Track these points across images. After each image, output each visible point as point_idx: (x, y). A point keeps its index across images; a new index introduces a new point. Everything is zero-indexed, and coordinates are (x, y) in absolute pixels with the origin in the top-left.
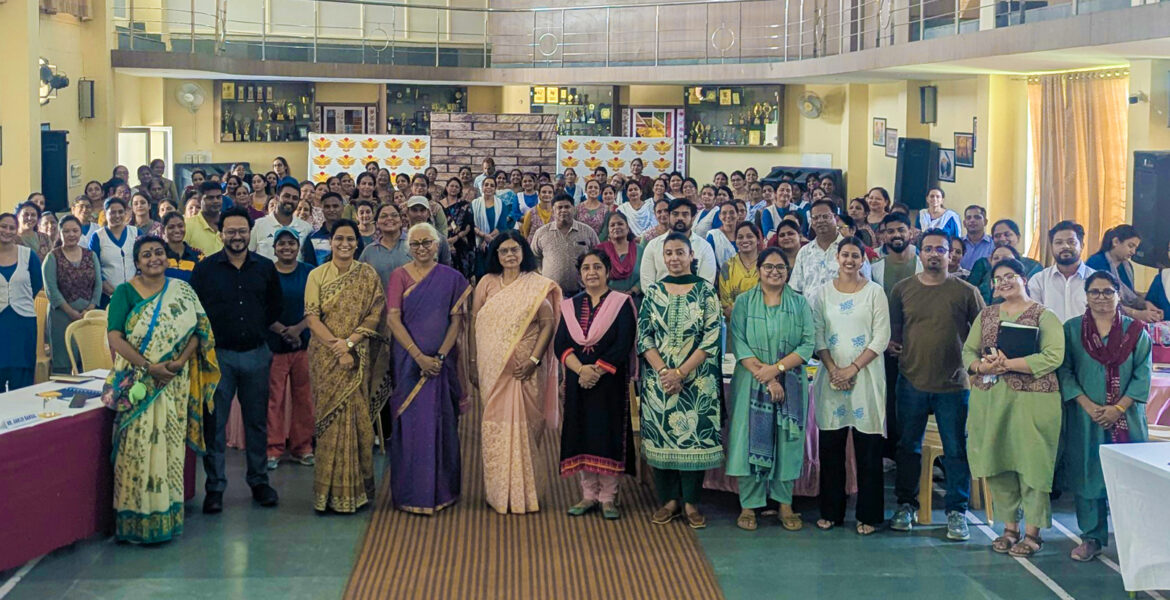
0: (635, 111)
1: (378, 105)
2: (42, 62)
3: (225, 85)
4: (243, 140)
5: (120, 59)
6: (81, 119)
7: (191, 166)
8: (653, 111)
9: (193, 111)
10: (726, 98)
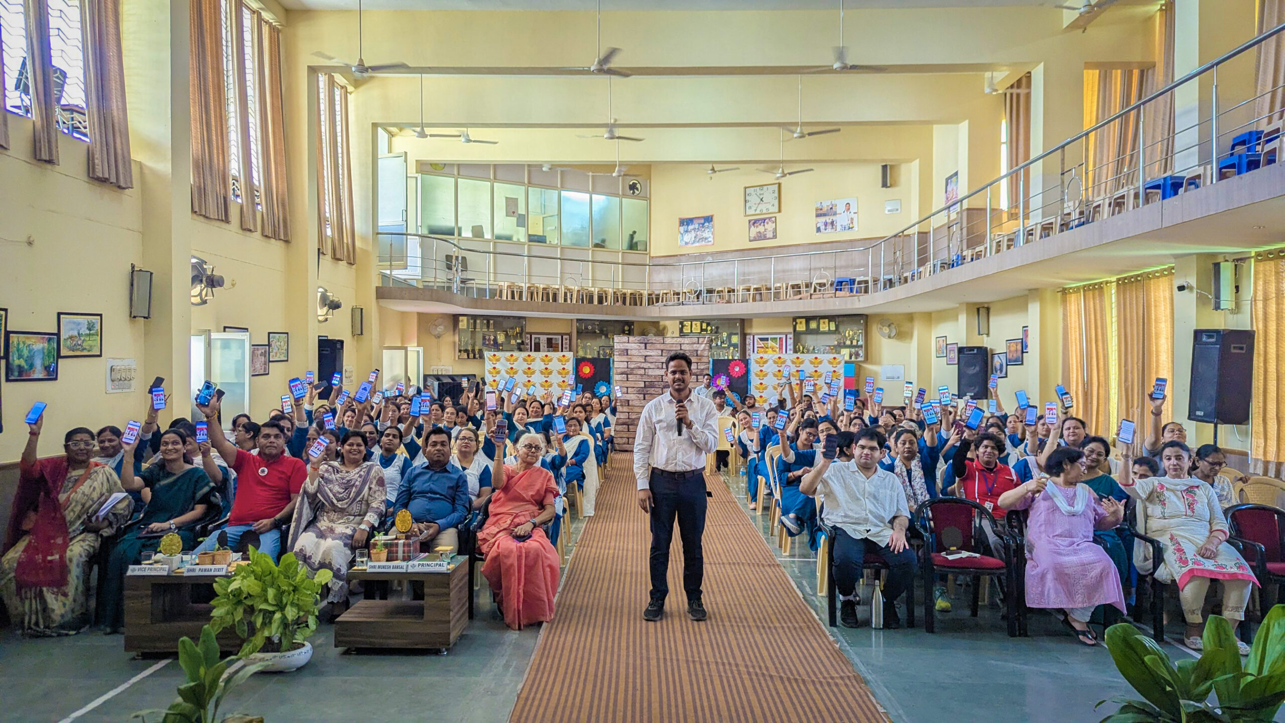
0: (756, 337)
1: (570, 335)
2: (321, 290)
3: (461, 318)
4: (474, 357)
5: (382, 294)
6: (353, 336)
7: (437, 378)
8: (769, 337)
9: (438, 337)
10: (824, 326)
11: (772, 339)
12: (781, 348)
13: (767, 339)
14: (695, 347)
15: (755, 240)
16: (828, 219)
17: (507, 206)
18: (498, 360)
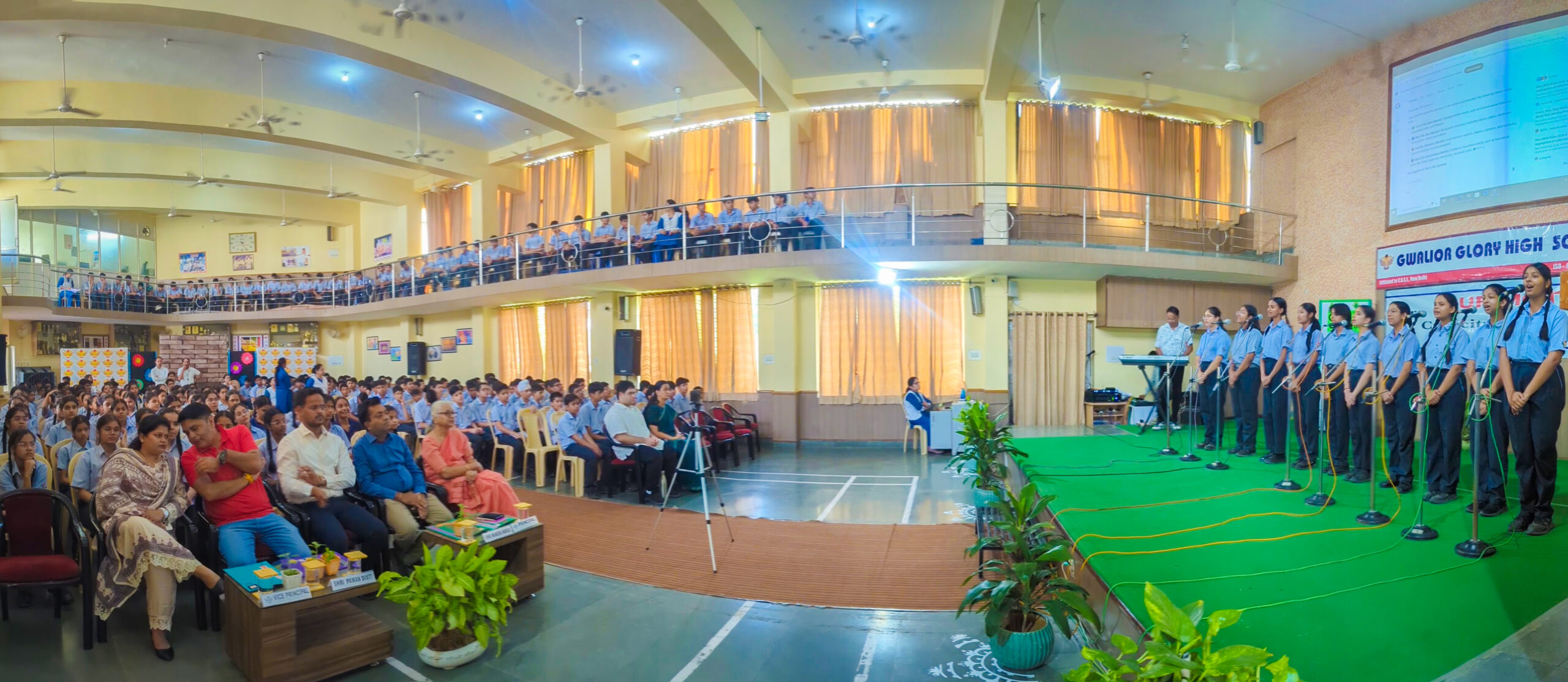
0: (240, 337)
1: (109, 336)
3: (38, 324)
4: (49, 354)
7: (23, 369)
9: (22, 338)
10: (291, 329)
11: (253, 338)
12: (259, 345)
13: (248, 338)
14: (217, 342)
15: (237, 269)
16: (290, 258)
17: (65, 241)
18: (71, 355)
